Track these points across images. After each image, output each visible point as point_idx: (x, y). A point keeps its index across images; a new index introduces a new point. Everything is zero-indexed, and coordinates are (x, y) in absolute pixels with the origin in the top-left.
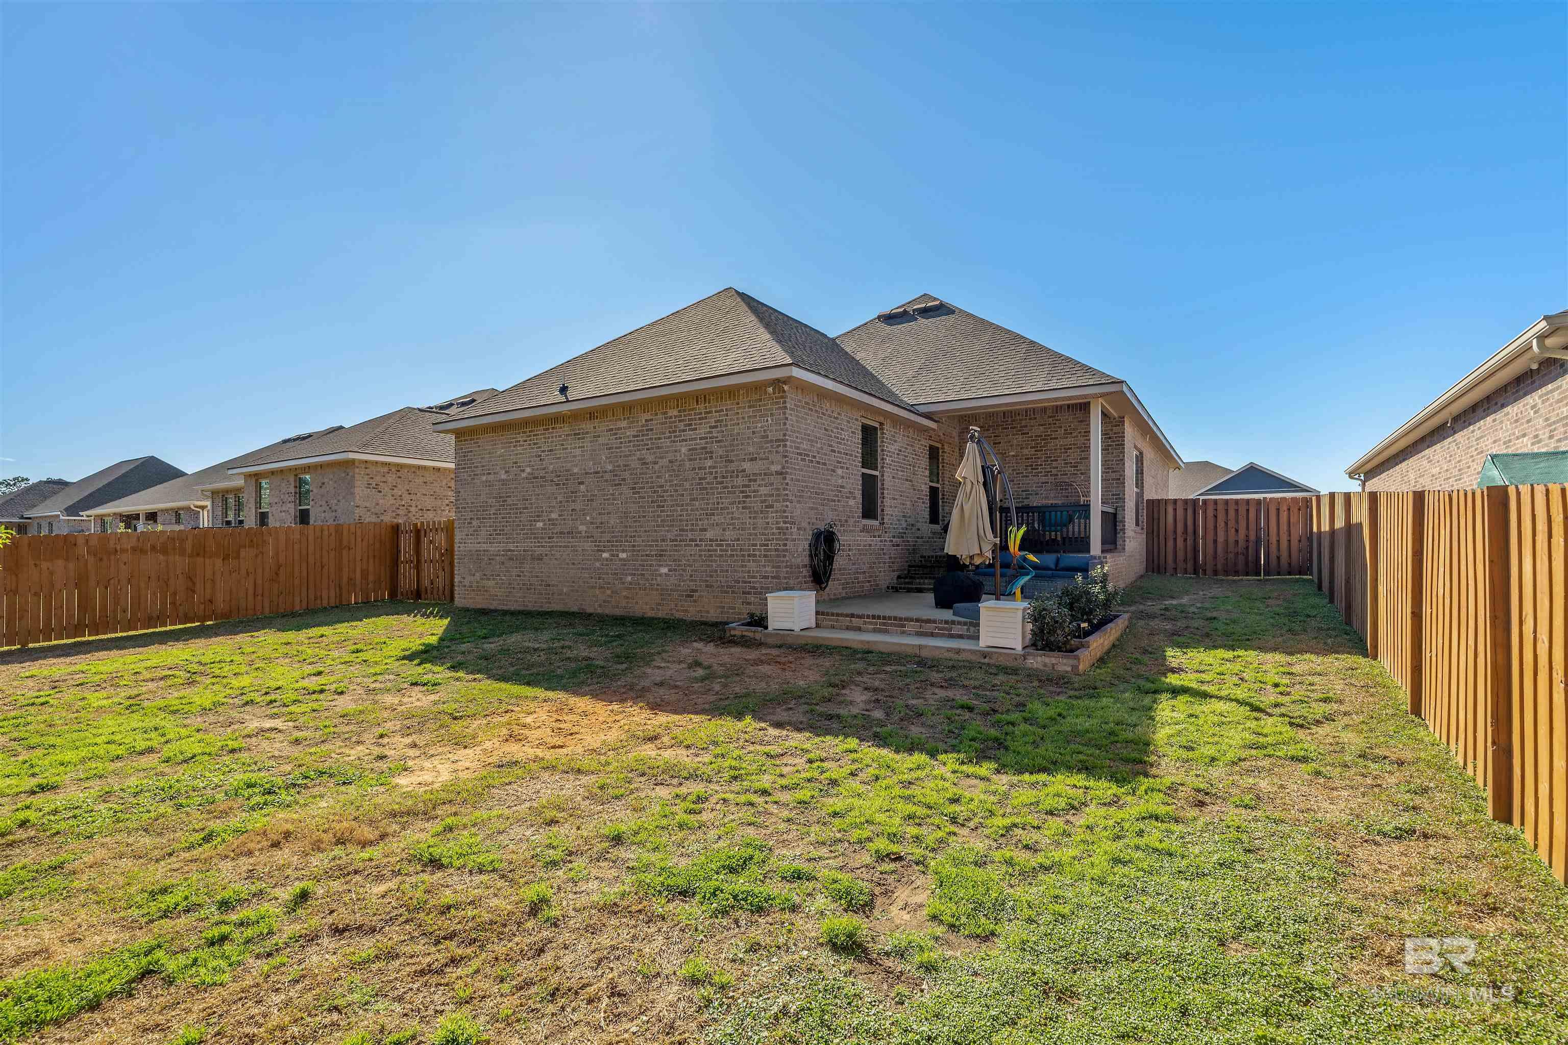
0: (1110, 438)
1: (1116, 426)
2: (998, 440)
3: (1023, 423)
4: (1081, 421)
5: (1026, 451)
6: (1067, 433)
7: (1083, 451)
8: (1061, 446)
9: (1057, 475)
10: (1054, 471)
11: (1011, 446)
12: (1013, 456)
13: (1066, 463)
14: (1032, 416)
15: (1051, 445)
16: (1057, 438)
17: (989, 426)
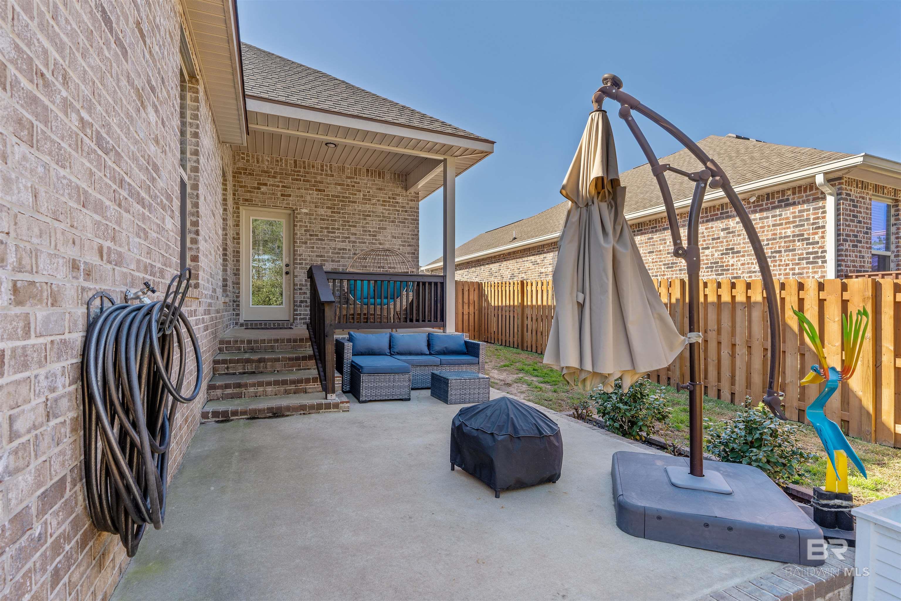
0: (406, 211)
1: (411, 201)
2: (288, 191)
3: (319, 178)
4: (380, 189)
5: (322, 211)
6: (367, 199)
7: (381, 221)
8: (360, 211)
9: (354, 242)
10: (353, 238)
11: (304, 201)
12: (306, 214)
13: (365, 231)
14: (329, 172)
15: (349, 209)
16: (355, 202)
17: (275, 173)
